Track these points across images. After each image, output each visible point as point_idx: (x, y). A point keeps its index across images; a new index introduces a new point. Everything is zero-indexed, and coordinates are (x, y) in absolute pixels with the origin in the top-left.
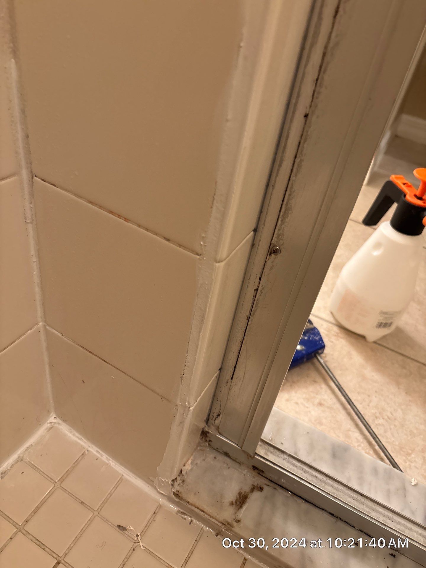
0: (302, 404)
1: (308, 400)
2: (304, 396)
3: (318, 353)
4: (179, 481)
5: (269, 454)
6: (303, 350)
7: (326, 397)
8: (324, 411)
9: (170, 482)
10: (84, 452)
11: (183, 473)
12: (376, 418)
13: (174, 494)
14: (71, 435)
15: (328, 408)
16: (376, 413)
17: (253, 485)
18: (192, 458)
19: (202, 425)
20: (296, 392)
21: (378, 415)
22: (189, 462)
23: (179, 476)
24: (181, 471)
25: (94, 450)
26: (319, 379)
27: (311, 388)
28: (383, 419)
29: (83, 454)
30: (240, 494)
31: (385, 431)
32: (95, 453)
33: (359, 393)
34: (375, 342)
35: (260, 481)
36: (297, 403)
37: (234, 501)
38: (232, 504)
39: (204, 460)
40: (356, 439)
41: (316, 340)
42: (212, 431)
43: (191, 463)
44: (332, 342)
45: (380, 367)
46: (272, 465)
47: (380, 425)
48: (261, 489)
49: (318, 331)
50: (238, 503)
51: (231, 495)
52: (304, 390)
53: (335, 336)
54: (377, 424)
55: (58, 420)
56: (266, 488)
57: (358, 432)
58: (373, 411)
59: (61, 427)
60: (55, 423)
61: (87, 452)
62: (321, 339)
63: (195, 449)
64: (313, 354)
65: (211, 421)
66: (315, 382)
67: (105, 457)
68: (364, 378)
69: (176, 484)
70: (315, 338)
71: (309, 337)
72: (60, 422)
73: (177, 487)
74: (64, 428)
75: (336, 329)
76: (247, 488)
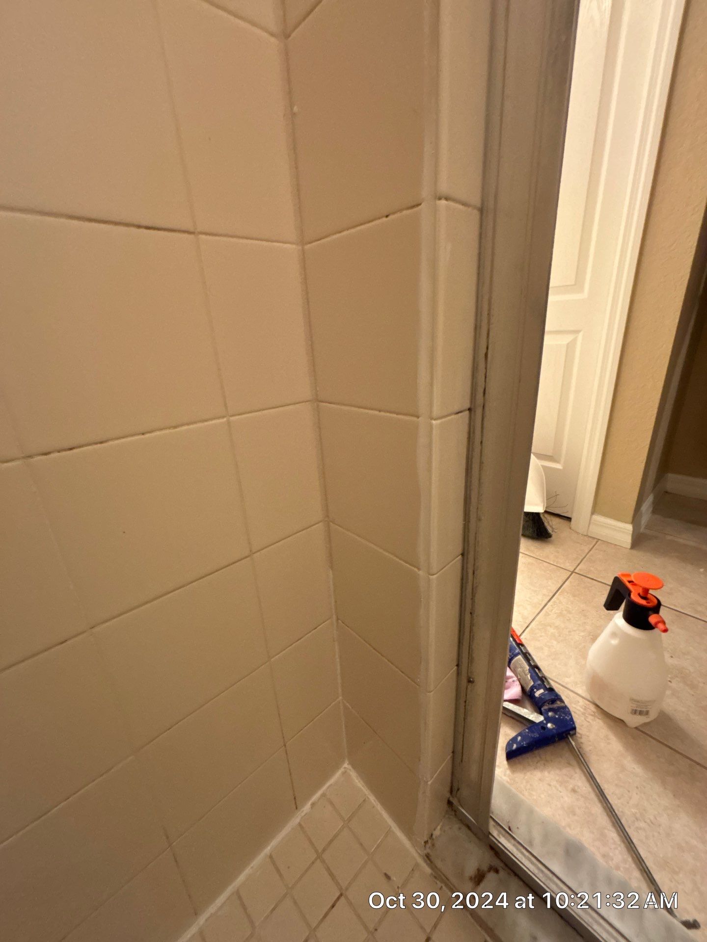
0: (555, 787)
1: (561, 783)
2: (557, 778)
3: (569, 734)
4: (429, 844)
5: (501, 836)
6: (553, 728)
7: (580, 784)
8: (578, 800)
9: (423, 843)
10: (365, 799)
11: (434, 837)
12: (637, 819)
13: (426, 855)
14: (357, 781)
15: (582, 796)
16: (636, 813)
17: (491, 865)
18: (441, 824)
19: (448, 795)
20: (549, 773)
21: (638, 815)
22: (439, 827)
23: (430, 839)
24: (432, 835)
25: (372, 798)
26: (574, 763)
27: (565, 771)
28: (645, 822)
29: (364, 801)
30: (478, 870)
31: (647, 837)
32: (373, 801)
33: (617, 785)
34: (636, 728)
35: (497, 863)
36: (550, 785)
37: (473, 877)
38: (471, 878)
39: (450, 828)
40: (613, 839)
41: (566, 719)
42: (455, 801)
43: (440, 829)
44: (589, 722)
45: (642, 759)
46: (504, 849)
47: (640, 829)
48: (497, 871)
49: (569, 711)
50: (477, 880)
51: (470, 869)
52: (558, 771)
53: (592, 715)
54: (637, 827)
55: (350, 767)
56: (502, 873)
57: (615, 832)
58: (633, 810)
59: (351, 773)
60: (347, 769)
61: (367, 799)
62: (572, 719)
63: (444, 816)
64: (564, 735)
65: (454, 792)
66: (569, 764)
67: (379, 807)
68: (623, 769)
69: (428, 846)
70: (566, 717)
71: (560, 716)
72: (351, 768)
73: (428, 851)
74: (353, 774)
75: (592, 708)
76: (485, 867)
